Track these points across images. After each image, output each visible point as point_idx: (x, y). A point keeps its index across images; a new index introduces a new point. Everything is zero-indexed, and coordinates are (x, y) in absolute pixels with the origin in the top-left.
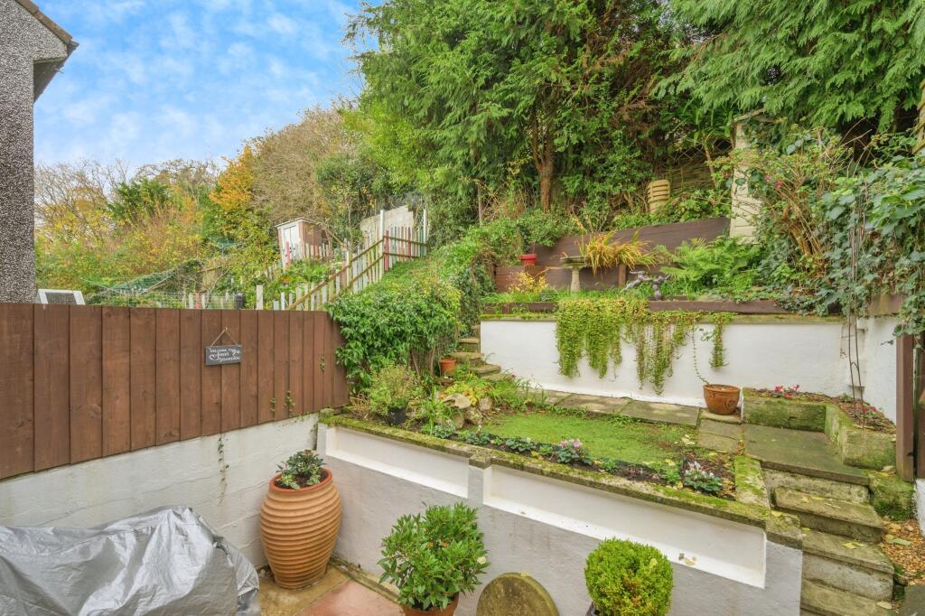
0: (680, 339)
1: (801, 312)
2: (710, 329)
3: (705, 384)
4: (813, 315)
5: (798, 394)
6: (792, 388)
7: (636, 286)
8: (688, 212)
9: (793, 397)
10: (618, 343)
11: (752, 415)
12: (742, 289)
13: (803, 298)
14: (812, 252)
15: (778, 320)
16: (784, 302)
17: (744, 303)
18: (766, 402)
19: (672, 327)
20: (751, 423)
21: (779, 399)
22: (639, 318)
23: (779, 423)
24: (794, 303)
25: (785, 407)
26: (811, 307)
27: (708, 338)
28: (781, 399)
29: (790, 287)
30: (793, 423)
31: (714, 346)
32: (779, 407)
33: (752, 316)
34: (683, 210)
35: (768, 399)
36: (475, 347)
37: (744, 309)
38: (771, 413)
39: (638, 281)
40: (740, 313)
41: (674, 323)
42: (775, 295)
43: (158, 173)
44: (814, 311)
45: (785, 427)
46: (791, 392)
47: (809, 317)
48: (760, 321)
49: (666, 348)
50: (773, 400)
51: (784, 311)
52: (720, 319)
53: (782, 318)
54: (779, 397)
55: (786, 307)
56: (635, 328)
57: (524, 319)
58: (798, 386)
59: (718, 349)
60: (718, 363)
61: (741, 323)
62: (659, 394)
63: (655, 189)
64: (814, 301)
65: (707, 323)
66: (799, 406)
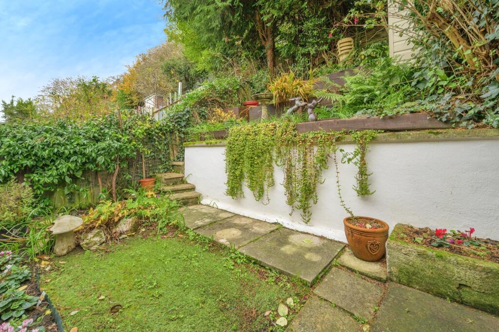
0: (324, 161)
1: (464, 124)
2: (350, 149)
3: (349, 215)
4: (484, 126)
5: (472, 242)
6: (463, 231)
7: (294, 111)
8: (367, 58)
9: (465, 247)
10: (270, 166)
11: (400, 271)
12: (393, 105)
13: (466, 106)
14: (469, 42)
15: (433, 136)
16: (441, 114)
17: (391, 118)
18: (420, 255)
19: (316, 149)
20: (400, 282)
21: (439, 251)
22: (285, 140)
23: (443, 290)
24: (454, 113)
25: (448, 266)
26: (479, 116)
27: (349, 160)
28: (444, 252)
29: (447, 96)
30: (466, 296)
31: (358, 170)
32: (440, 264)
33: (399, 133)
34: (363, 57)
35: (422, 249)
36: (181, 169)
37: (392, 125)
38: (428, 272)
39: (295, 107)
40: (386, 131)
41: (316, 144)
42: (429, 107)
43: (115, 80)
44: (484, 121)
45: (453, 300)
46: (461, 238)
47: (477, 130)
48: (409, 138)
49: (310, 171)
50: (430, 252)
51: (442, 125)
52: (362, 137)
53: (437, 133)
54: (440, 246)
55: (444, 119)
56: (283, 150)
57: (208, 145)
58: (472, 231)
59: (363, 172)
60: (364, 190)
61: (387, 142)
62: (307, 222)
63: (342, 45)
64: (482, 109)
65: (350, 143)
66: (474, 268)
